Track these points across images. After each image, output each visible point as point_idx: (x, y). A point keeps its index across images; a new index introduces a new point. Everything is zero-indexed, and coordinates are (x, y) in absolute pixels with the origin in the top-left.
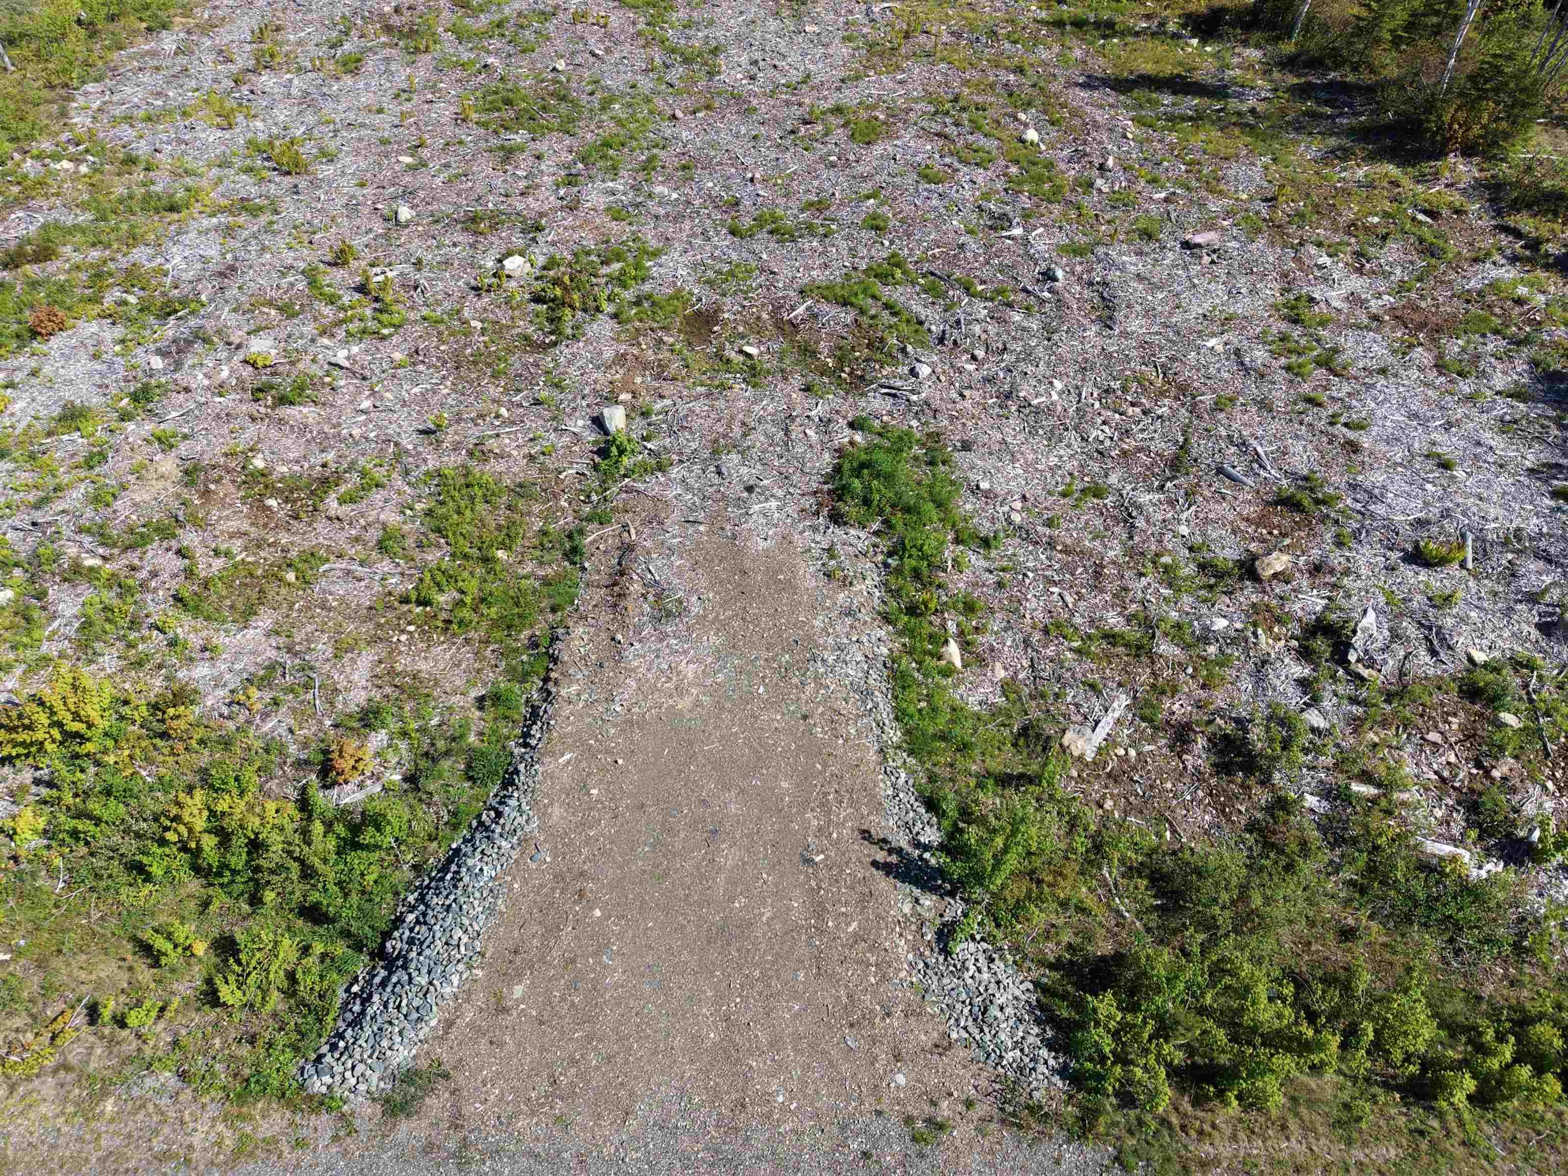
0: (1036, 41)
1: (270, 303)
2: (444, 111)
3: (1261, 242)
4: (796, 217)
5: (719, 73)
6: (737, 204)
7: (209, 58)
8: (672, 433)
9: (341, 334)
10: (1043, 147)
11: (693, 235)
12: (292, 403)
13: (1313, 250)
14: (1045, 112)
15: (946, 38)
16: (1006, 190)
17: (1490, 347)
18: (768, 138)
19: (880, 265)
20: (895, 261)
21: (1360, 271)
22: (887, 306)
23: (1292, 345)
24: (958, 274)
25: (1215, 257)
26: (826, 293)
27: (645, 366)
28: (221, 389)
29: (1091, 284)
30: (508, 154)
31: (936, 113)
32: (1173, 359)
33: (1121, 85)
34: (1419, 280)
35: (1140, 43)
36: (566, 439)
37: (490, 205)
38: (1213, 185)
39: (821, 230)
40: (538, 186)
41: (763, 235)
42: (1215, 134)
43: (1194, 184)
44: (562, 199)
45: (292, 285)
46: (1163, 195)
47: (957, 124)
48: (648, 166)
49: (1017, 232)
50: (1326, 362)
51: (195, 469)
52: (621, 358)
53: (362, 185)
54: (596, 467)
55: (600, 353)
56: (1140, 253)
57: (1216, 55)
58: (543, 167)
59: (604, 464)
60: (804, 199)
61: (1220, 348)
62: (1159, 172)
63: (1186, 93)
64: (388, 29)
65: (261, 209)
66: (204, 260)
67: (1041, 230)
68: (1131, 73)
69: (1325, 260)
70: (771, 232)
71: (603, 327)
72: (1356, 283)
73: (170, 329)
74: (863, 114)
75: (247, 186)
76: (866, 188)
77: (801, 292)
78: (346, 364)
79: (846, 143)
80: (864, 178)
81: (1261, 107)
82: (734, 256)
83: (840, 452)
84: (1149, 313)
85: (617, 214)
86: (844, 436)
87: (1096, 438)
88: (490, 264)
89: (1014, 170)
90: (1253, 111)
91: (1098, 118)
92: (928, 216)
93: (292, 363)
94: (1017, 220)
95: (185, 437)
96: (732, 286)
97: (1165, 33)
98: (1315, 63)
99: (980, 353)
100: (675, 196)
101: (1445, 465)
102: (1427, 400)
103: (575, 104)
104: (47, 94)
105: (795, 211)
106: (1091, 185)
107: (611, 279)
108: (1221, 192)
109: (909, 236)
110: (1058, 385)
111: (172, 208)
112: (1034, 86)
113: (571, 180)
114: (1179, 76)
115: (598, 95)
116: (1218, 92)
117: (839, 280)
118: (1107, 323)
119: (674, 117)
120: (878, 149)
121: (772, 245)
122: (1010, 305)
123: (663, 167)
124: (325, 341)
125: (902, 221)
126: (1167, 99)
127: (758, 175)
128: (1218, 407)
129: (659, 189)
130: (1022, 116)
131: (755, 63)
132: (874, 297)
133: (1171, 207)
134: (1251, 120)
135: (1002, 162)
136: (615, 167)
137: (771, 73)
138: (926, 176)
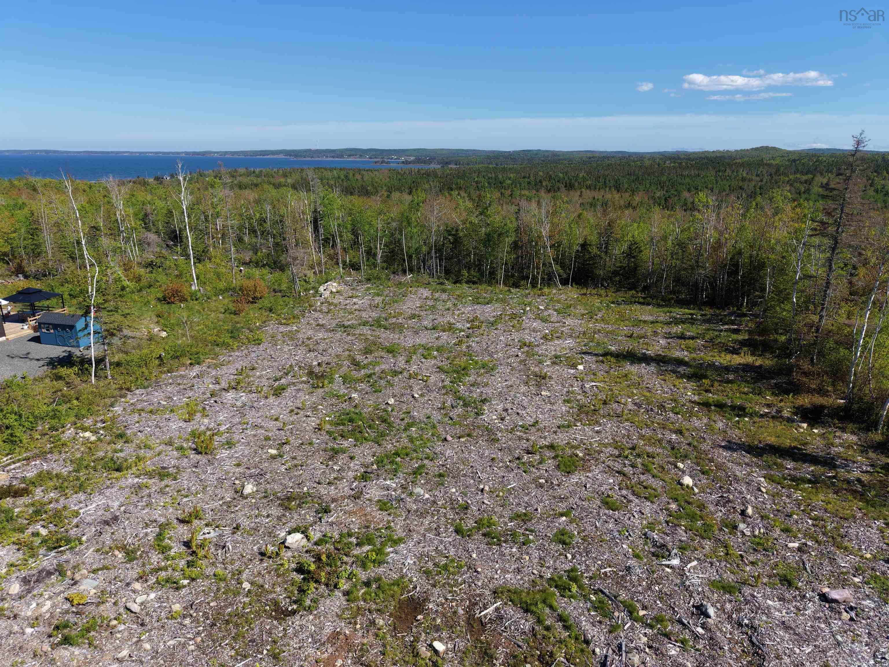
0: (691, 414)
1: (124, 548)
2: (312, 423)
4: (506, 524)
5: (482, 414)
6: (467, 508)
7: (209, 381)
9: (153, 580)
10: (696, 490)
12: (72, 644)
14: (698, 464)
15: (630, 406)
16: (667, 522)
18: (502, 461)
19: (560, 578)
20: (573, 575)
22: (561, 618)
24: (623, 596)
25: (853, 614)
26: (514, 597)
27: (351, 648)
29: (740, 625)
30: (335, 453)
31: (619, 456)
35: (764, 422)
37: (305, 489)
38: (839, 540)
39: (522, 539)
40: (343, 478)
41: (478, 537)
43: (821, 537)
44: (352, 489)
45: (146, 535)
46: (796, 545)
47: (633, 466)
49: (675, 562)
52: (335, 637)
53: (238, 465)
55: (322, 629)
56: (782, 599)
57: (822, 436)
58: (352, 465)
60: (515, 510)
62: (790, 523)
63: (805, 462)
64: (310, 374)
65: (168, 475)
66: (107, 509)
67: (695, 563)
68: (760, 442)
70: (484, 535)
71: (334, 603)
73: (47, 561)
74: (569, 451)
75: (171, 459)
76: (562, 507)
77: (495, 593)
78: (135, 608)
79: (553, 470)
80: (562, 499)
81: (865, 478)
82: (452, 552)
85: (384, 506)
88: (281, 535)
89: (673, 506)
90: (859, 480)
91: (738, 473)
92: (604, 537)
93: (99, 604)
94: (675, 551)
96: (443, 578)
97: (781, 417)
100: (427, 496)
103: (390, 425)
104: (115, 392)
105: (506, 520)
106: (735, 527)
107: (357, 559)
108: (846, 549)
109: (588, 553)
111: (119, 469)
112: (689, 444)
113: (365, 477)
114: (795, 448)
115: (406, 421)
116: (829, 463)
117: (526, 585)
119: (445, 439)
120: (574, 479)
121: (483, 546)
122: (667, 636)
123: (427, 474)
124: (137, 586)
125: (584, 539)
126: (790, 465)
127: (487, 488)
129: (418, 490)
130: (681, 465)
131: (506, 410)
132: (551, 607)
133: (805, 557)
134: (859, 488)
135: (664, 499)
136: (396, 470)
137: (515, 417)
138: (607, 503)
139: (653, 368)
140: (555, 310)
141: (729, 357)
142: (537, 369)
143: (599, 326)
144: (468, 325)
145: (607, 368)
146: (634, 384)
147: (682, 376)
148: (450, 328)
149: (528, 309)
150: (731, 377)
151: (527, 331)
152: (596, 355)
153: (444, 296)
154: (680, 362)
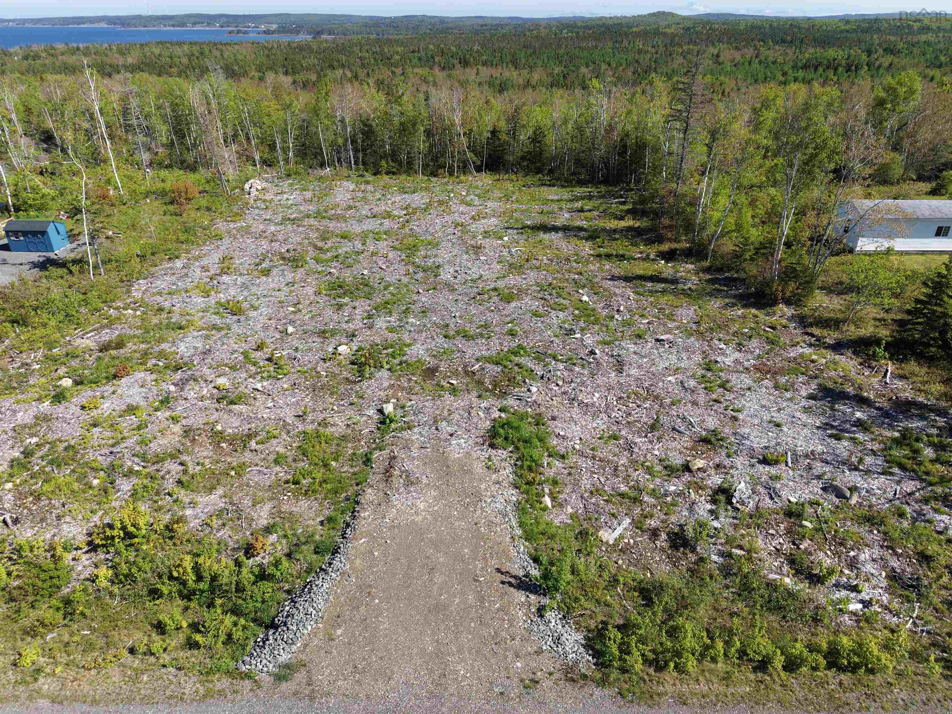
0: (588, 262)
1: (226, 365)
2: (310, 290)
3: (692, 339)
4: (475, 331)
5: (440, 275)
6: (447, 326)
7: (198, 271)
8: (415, 414)
9: (259, 377)
10: (590, 303)
11: (428, 338)
12: (235, 404)
13: (717, 342)
14: (592, 290)
15: (545, 261)
16: (573, 320)
17: (800, 380)
18: (462, 300)
19: (513, 349)
20: (520, 347)
21: (740, 351)
22: (517, 365)
23: (707, 379)
24: (550, 352)
25: (671, 345)
26: (489, 360)
27: (403, 389)
28: (202, 399)
29: (612, 356)
30: (340, 307)
31: (541, 290)
32: (651, 385)
33: (627, 279)
34: (767, 354)
35: (637, 262)
36: (364, 418)
37: (331, 326)
38: (671, 317)
39: (486, 336)
40: (354, 319)
41: (459, 338)
42: (671, 297)
43: (661, 317)
44: (365, 324)
45: (236, 358)
46: (647, 321)
47: (550, 295)
48: (406, 311)
49: (578, 336)
50: (722, 386)
51: (190, 430)
52: (392, 386)
53: (270, 319)
54: (379, 429)
55: (382, 384)
56: (635, 344)
57: (673, 267)
58: (356, 312)
59: (383, 427)
60: (479, 324)
61: (674, 381)
62: (645, 312)
63: (659, 282)
64: (283, 258)
65: (222, 328)
66: (195, 348)
67: (589, 335)
68: (633, 274)
69: (722, 346)
70: (463, 337)
71: (384, 373)
72: (737, 355)
73: (178, 375)
74: (506, 291)
75: (217, 320)
76: (508, 319)
77: (477, 360)
78: (261, 389)
79: (498, 302)
80: (507, 316)
81: (693, 287)
82: (446, 346)
83: (494, 420)
84: (640, 367)
85: (391, 330)
86: (496, 414)
87: (615, 417)
88: (331, 350)
89: (577, 312)
90: (690, 289)
91: (617, 292)
92: (536, 330)
93: (236, 388)
94: (578, 331)
95: (185, 418)
96: (445, 357)
97: (649, 259)
98: (720, 270)
99: (560, 383)
100: (418, 323)
101: (778, 425)
102: (769, 400)
103: (372, 288)
104: (122, 285)
105: (474, 329)
106: (613, 317)
107: (387, 355)
108: (674, 320)
109: (527, 337)
110: (597, 395)
111: (181, 328)
112: (587, 280)
113: (369, 317)
114: (655, 275)
115: (383, 284)
116: (674, 281)
117: (494, 355)
118: (620, 371)
119: (418, 292)
120: (513, 304)
121: (464, 342)
122: (574, 364)
123: (413, 312)
124: (251, 380)
125: (524, 332)
126: (650, 284)
127: (457, 315)
128: (673, 404)
129: (410, 320)
130: (581, 291)
131: (457, 271)
132: (510, 361)
133: (651, 326)
134: (689, 292)
135: (571, 309)
136: (390, 312)
137: (464, 275)
138: (536, 314)
139: (560, 234)
140: (476, 195)
141: (616, 222)
142: (472, 242)
143: (515, 206)
144: (405, 212)
145: (526, 237)
146: (547, 247)
147: (582, 238)
148: (388, 215)
149: (452, 195)
150: (617, 236)
151: (456, 214)
152: (517, 229)
153: (370, 188)
154: (581, 229)
